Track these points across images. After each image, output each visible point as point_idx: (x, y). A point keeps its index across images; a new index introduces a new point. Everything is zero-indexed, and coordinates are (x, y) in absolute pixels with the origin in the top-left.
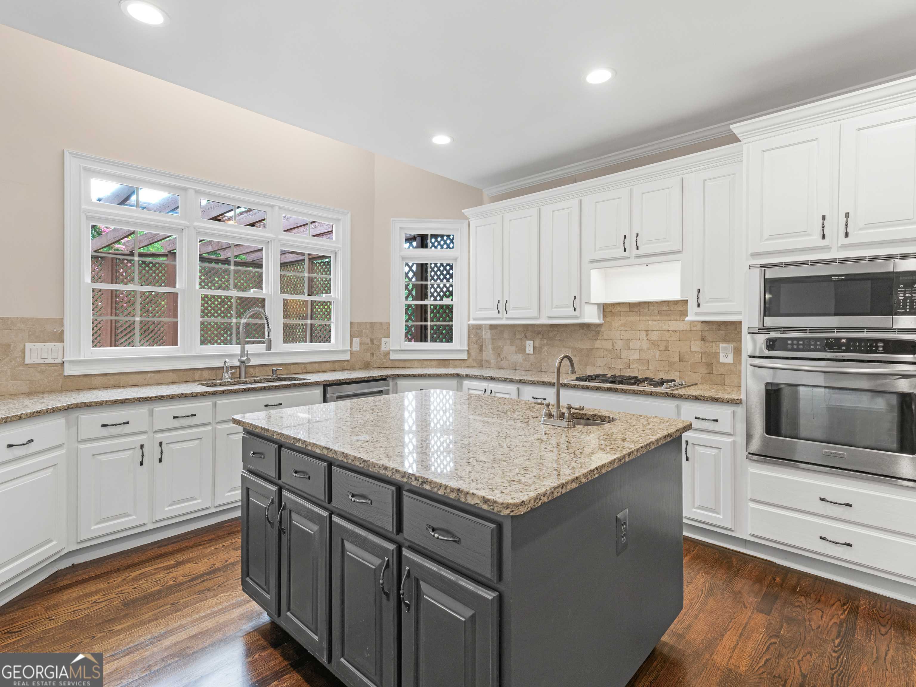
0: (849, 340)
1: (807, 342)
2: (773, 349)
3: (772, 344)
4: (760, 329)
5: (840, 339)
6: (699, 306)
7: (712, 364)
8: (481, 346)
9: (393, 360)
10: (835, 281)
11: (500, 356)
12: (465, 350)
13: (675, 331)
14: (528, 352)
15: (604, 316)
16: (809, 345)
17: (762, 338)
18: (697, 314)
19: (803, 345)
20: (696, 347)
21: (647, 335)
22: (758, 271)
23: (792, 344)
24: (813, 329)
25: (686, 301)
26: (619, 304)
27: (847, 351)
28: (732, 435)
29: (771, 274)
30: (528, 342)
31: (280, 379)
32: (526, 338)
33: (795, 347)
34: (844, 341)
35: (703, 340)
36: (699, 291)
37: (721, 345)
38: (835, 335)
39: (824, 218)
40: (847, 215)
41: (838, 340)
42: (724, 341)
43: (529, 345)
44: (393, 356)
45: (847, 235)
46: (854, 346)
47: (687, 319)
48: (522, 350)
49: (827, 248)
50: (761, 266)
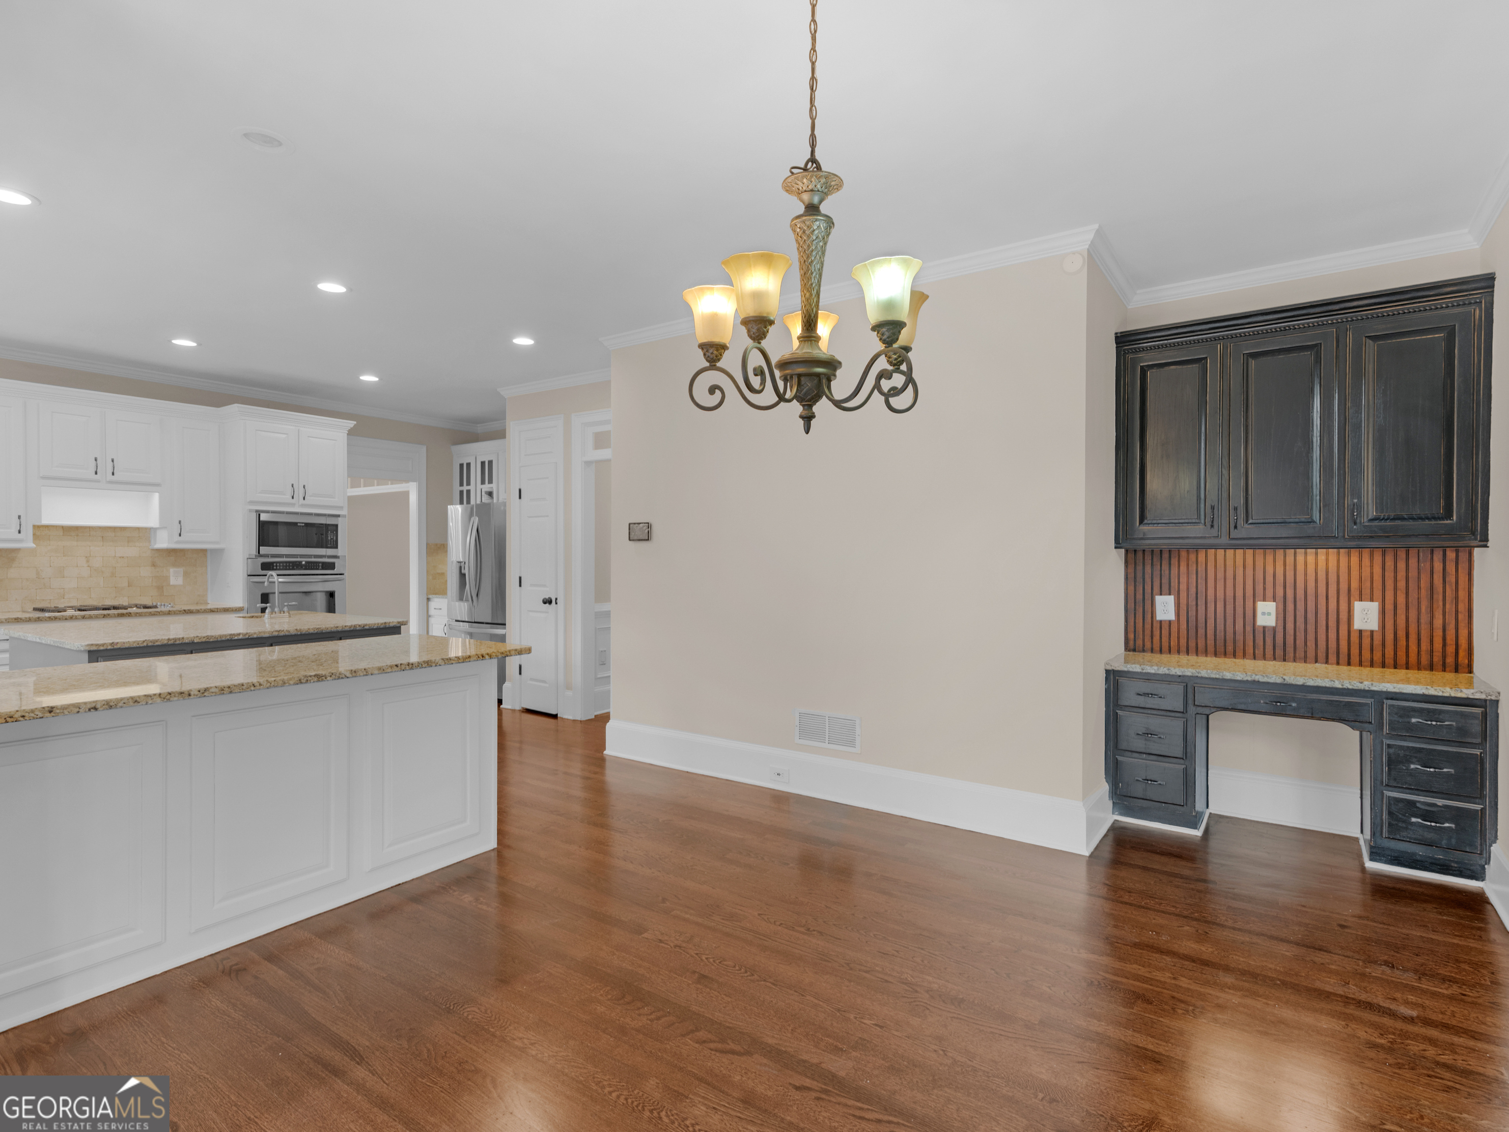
0: (306, 562)
1: (284, 564)
2: (266, 570)
4: (256, 556)
5: (301, 562)
6: (180, 535)
7: (163, 587)
10: (299, 526)
13: (123, 557)
16: (286, 566)
17: (258, 563)
18: (177, 542)
20: (146, 572)
21: (87, 561)
22: (255, 513)
23: (277, 566)
24: (287, 556)
27: (306, 569)
29: (263, 518)
34: (304, 563)
35: (157, 565)
36: (180, 522)
37: (171, 570)
38: (299, 559)
39: (293, 486)
40: (305, 486)
42: (174, 565)
45: (305, 498)
46: (309, 566)
49: (293, 505)
50: (257, 511)
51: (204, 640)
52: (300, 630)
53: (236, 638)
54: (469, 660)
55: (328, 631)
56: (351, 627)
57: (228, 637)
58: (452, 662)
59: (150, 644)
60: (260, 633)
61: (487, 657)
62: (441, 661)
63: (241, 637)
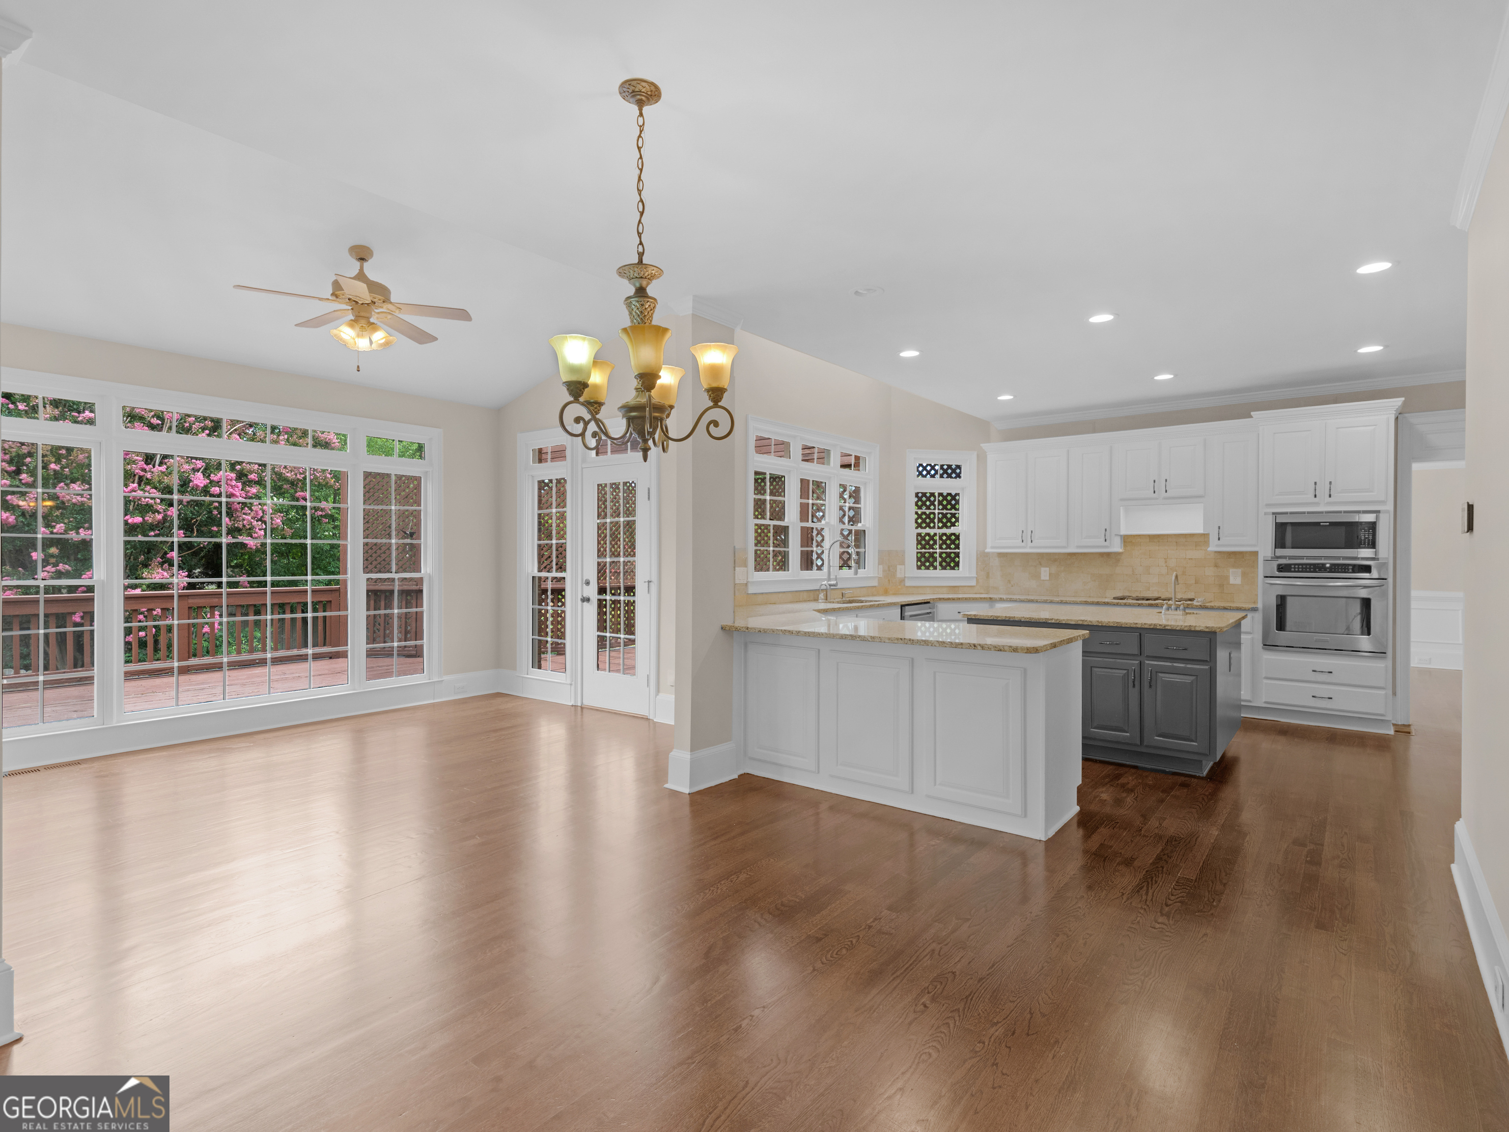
0: (1332, 565)
1: (1304, 567)
2: (1281, 571)
3: (1281, 568)
4: (1272, 557)
6: (1219, 539)
7: (1220, 585)
8: (988, 574)
9: (907, 587)
10: (1323, 526)
11: (1010, 583)
12: (973, 577)
13: (1194, 559)
14: (1043, 578)
15: (1125, 546)
16: (1306, 568)
17: (1275, 564)
18: (1218, 546)
19: (1302, 568)
20: (1210, 571)
21: (1166, 562)
22: (1271, 516)
23: (1295, 568)
24: (1308, 558)
25: (1208, 534)
26: (1139, 536)
27: (1330, 572)
28: (1251, 633)
29: (1281, 520)
30: (1043, 569)
31: (850, 602)
32: (1041, 565)
33: (1296, 570)
34: (1328, 565)
35: (1216, 566)
36: (1219, 528)
37: (1231, 570)
38: (1322, 562)
39: (1315, 483)
40: (1330, 483)
41: (1324, 565)
42: (1234, 566)
43: (1045, 573)
44: (908, 583)
45: (1330, 496)
46: (1335, 569)
47: (1209, 549)
48: (1037, 576)
49: (1317, 504)
50: (1273, 513)
51: (1028, 620)
52: (1101, 622)
53: (1050, 622)
54: (961, 646)
55: (1127, 626)
56: (1151, 625)
57: (1044, 621)
58: (946, 645)
59: (995, 618)
60: (1068, 620)
61: (979, 647)
62: (936, 643)
63: (1053, 621)
